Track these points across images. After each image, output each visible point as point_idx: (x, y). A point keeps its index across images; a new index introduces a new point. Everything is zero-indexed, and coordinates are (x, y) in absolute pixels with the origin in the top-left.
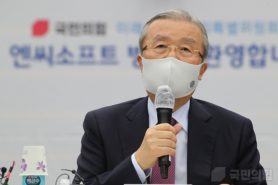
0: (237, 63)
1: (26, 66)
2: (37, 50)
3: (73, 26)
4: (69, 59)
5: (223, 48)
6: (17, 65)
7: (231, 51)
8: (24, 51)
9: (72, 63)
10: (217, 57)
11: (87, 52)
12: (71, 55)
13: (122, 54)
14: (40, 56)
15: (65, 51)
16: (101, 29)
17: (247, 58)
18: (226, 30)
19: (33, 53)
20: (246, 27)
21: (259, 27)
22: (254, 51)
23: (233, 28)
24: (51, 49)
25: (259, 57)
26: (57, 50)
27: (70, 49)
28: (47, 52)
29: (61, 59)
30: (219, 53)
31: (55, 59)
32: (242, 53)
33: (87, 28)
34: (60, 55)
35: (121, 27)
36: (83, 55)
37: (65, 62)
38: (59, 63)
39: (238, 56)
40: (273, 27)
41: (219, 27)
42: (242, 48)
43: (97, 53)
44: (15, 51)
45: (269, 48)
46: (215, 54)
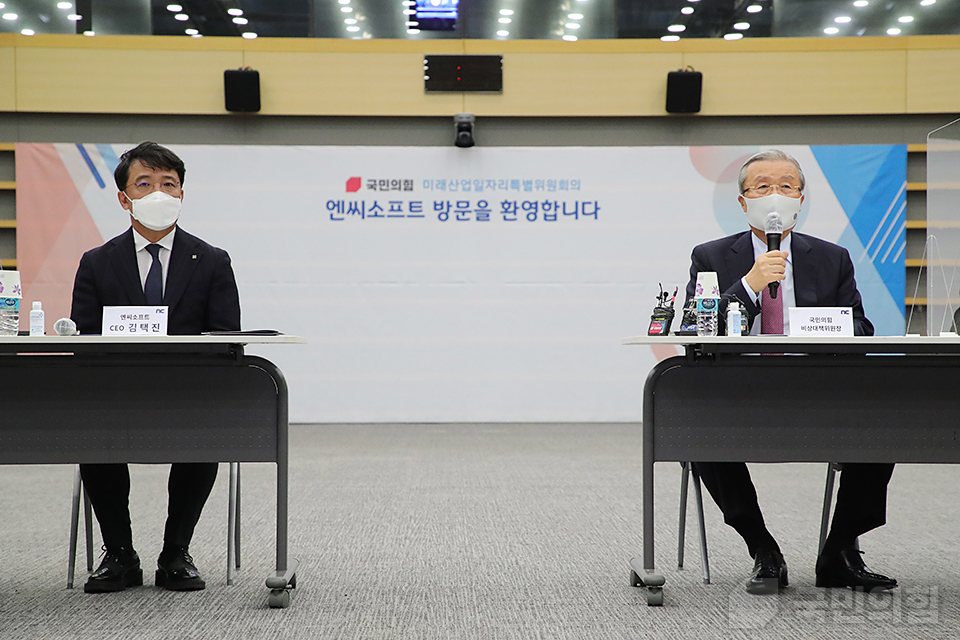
0: (532, 217)
1: (341, 220)
2: (350, 204)
3: (383, 182)
4: (380, 213)
5: (519, 205)
6: (332, 218)
7: (527, 206)
8: (339, 206)
9: (382, 216)
10: (515, 212)
11: (396, 207)
12: (381, 209)
13: (428, 208)
14: (353, 210)
15: (376, 205)
16: (408, 186)
17: (541, 213)
18: (522, 188)
19: (347, 208)
20: (540, 185)
21: (552, 185)
22: (547, 207)
23: (528, 185)
24: (363, 204)
25: (552, 212)
26: (368, 206)
27: (380, 203)
28: (360, 207)
29: (372, 213)
30: (516, 208)
31: (367, 213)
32: (536, 208)
33: (396, 184)
34: (370, 210)
35: (427, 184)
36: (392, 210)
37: (376, 215)
38: (369, 216)
39: (533, 211)
40: (563, 185)
41: (515, 184)
42: (536, 203)
43: (405, 207)
44: (331, 205)
45: (560, 204)
46: (512, 209)
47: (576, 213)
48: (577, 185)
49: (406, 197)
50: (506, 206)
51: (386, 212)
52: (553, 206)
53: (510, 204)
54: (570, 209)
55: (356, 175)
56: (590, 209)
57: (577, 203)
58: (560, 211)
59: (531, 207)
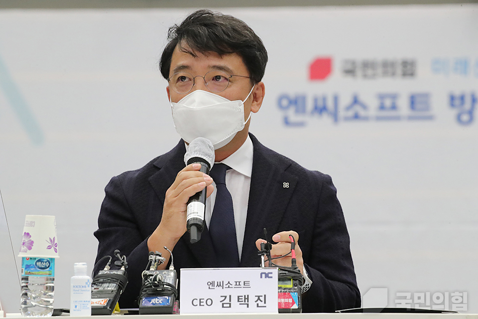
1: (301, 124)
2: (316, 100)
3: (366, 65)
4: (362, 113)
6: (287, 122)
8: (297, 102)
9: (366, 119)
11: (388, 103)
12: (364, 107)
13: (439, 105)
14: (320, 109)
15: (356, 101)
16: (408, 69)
19: (310, 105)
24: (336, 99)
26: (345, 101)
27: (363, 98)
28: (330, 104)
29: (351, 113)
31: (342, 113)
33: (388, 68)
34: (348, 108)
35: (438, 66)
36: (382, 107)
37: (356, 117)
38: (347, 119)
43: (403, 104)
44: (285, 103)
49: (402, 87)
51: (373, 111)
55: (322, 52)
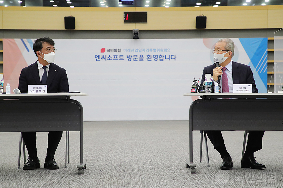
0: (156, 60)
1: (99, 61)
3: (112, 50)
4: (111, 59)
5: (152, 56)
6: (97, 60)
7: (154, 56)
8: (99, 57)
10: (151, 58)
11: (115, 57)
13: (125, 57)
14: (103, 58)
15: (109, 56)
16: (119, 51)
17: (159, 59)
18: (153, 51)
19: (101, 57)
20: (158, 50)
21: (162, 50)
22: (160, 57)
23: (155, 50)
25: (162, 58)
26: (108, 56)
27: (111, 56)
28: (105, 57)
30: (151, 57)
31: (107, 59)
32: (157, 57)
33: (116, 50)
35: (125, 50)
38: (108, 60)
39: (156, 58)
40: (165, 50)
41: (151, 50)
42: (157, 56)
43: (118, 57)
44: (96, 57)
45: (164, 56)
46: (150, 57)
47: (169, 58)
48: (169, 50)
49: (118, 54)
50: (148, 56)
51: (113, 59)
52: (162, 56)
53: (149, 56)
54: (167, 57)
55: (104, 47)
56: (173, 57)
57: (169, 56)
58: (164, 58)
59: (156, 57)
